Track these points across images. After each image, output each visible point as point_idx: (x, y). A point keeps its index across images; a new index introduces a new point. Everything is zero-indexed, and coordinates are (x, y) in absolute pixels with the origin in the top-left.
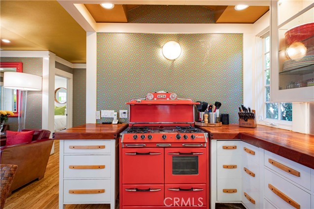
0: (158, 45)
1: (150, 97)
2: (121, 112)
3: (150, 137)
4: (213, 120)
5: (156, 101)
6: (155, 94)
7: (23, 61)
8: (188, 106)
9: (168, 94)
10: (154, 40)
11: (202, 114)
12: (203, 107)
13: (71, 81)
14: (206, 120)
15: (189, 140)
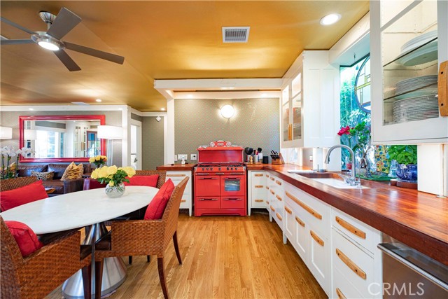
0: (218, 108)
1: (213, 145)
2: (192, 155)
3: (211, 169)
4: (256, 160)
5: (216, 148)
6: (216, 143)
7: (105, 114)
8: (239, 151)
9: (225, 143)
10: (215, 104)
11: (249, 156)
12: (250, 151)
13: (141, 128)
14: (252, 160)
15: (234, 170)
